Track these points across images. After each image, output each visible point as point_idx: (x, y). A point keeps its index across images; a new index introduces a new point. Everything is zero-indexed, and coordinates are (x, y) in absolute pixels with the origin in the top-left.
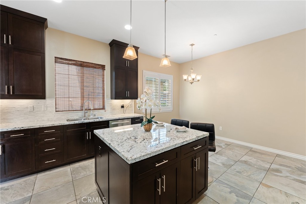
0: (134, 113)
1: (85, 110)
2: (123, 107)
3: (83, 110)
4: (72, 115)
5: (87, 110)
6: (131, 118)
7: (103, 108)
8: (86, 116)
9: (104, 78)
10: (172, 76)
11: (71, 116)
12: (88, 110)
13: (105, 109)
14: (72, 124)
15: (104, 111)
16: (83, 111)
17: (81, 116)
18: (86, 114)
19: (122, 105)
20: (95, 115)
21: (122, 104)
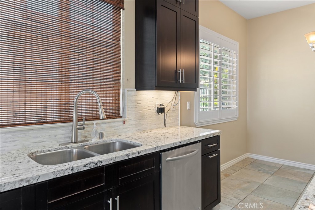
0: (179, 127)
1: (79, 120)
2: (161, 110)
3: (71, 121)
4: (37, 137)
5: (82, 120)
6: (200, 141)
7: (117, 115)
8: (80, 139)
9: (120, 31)
10: (238, 44)
11: (37, 140)
12: (86, 120)
13: (121, 117)
14: (66, 174)
15: (122, 123)
16: (71, 123)
17: (63, 141)
18: (79, 131)
19: (160, 107)
20: (103, 135)
21: (157, 103)
